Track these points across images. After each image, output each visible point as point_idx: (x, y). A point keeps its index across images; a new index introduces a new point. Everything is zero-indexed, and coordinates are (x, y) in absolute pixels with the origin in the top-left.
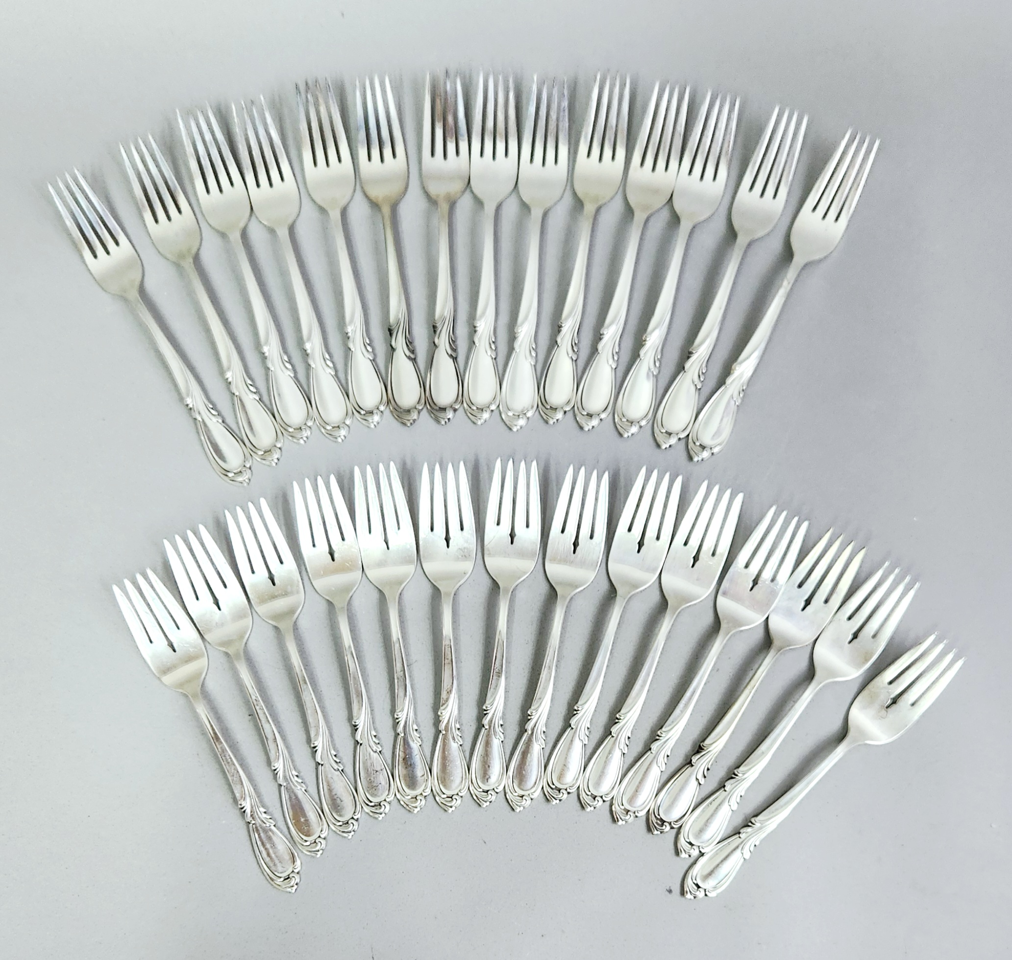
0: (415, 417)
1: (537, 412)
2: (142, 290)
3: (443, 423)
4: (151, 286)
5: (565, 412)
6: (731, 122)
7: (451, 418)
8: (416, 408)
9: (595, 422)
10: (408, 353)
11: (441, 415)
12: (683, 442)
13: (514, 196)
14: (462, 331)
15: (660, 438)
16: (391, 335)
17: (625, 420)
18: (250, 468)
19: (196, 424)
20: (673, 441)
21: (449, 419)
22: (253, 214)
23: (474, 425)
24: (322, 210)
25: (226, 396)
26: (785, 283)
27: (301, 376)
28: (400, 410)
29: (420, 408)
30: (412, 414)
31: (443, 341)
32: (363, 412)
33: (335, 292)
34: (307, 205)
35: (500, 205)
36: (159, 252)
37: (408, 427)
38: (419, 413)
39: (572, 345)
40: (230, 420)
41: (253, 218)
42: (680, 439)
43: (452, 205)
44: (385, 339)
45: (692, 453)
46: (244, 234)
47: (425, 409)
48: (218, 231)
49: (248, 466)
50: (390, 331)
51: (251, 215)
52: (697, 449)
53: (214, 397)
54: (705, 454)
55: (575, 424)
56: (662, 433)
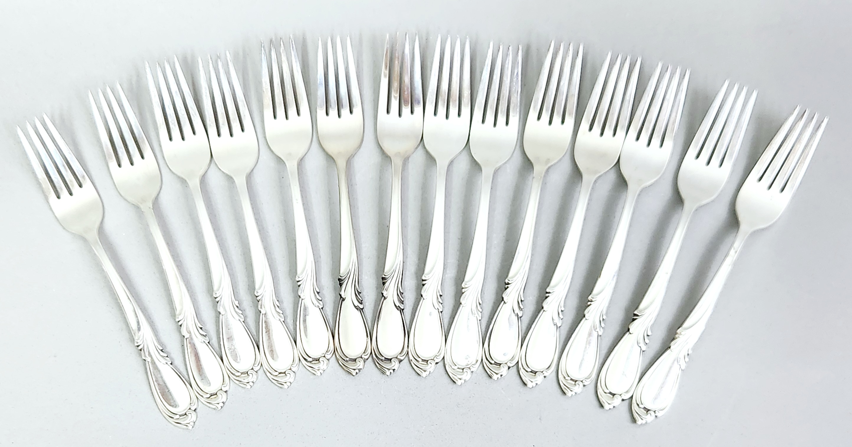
0: (361, 367)
1: (481, 366)
2: (101, 230)
3: (388, 373)
4: (110, 226)
5: (509, 368)
6: (680, 93)
7: (396, 369)
8: (361, 357)
9: (539, 378)
10: (357, 303)
11: (386, 365)
12: (626, 403)
13: (465, 153)
14: (410, 283)
15: (604, 398)
16: (341, 285)
17: (569, 378)
18: (195, 410)
19: (145, 365)
20: (617, 401)
21: (394, 370)
22: (213, 162)
23: (419, 377)
24: (279, 160)
25: (176, 337)
26: (732, 252)
27: (251, 321)
28: (346, 359)
29: (366, 357)
30: (358, 363)
31: (391, 292)
32: (310, 359)
33: (287, 239)
34: (265, 155)
35: (452, 161)
36: (121, 195)
37: (354, 376)
38: (364, 362)
39: (518, 302)
40: (179, 362)
41: (213, 165)
42: (623, 400)
43: (406, 160)
44: (335, 289)
45: (636, 415)
46: (203, 180)
47: (370, 359)
48: (179, 177)
49: (193, 408)
50: (341, 281)
51: (211, 161)
52: (642, 412)
53: (165, 339)
54: (650, 418)
55: (519, 381)
56: (605, 393)
